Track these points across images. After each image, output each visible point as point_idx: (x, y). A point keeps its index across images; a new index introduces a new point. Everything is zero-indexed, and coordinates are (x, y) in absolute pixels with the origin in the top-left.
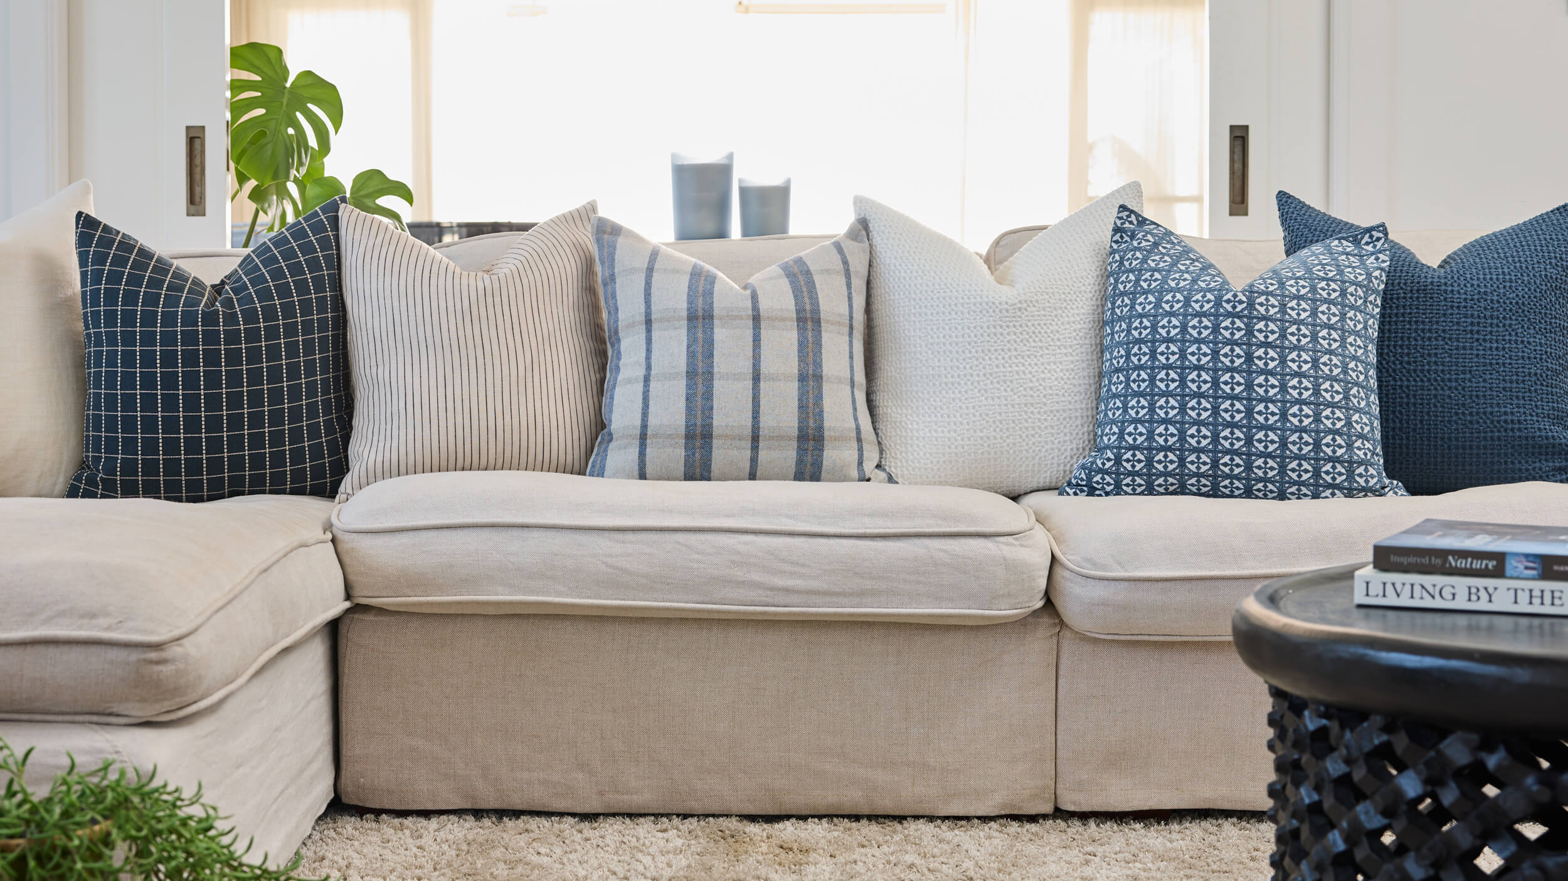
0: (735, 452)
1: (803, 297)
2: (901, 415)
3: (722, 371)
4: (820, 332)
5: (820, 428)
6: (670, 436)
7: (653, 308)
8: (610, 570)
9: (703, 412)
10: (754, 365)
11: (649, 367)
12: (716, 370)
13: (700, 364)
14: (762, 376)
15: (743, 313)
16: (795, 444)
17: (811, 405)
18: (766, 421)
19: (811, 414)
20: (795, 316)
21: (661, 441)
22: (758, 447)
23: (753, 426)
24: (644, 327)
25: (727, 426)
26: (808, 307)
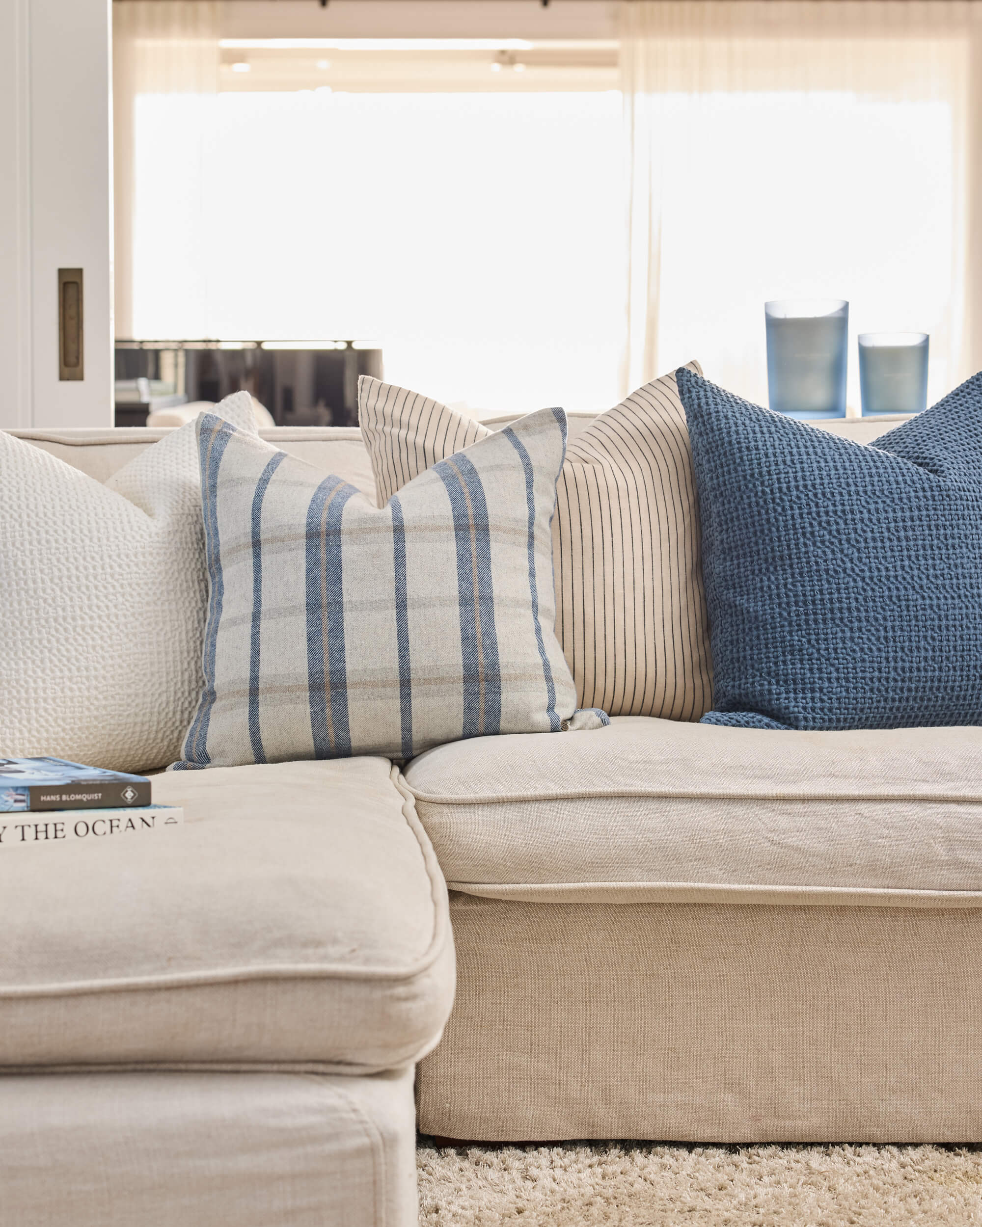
0: (379, 703)
1: (463, 499)
3: (354, 599)
4: (488, 542)
5: (494, 665)
6: (289, 689)
7: (263, 526)
9: (331, 655)
10: (397, 589)
11: (257, 603)
12: (345, 598)
13: (324, 593)
14: (409, 602)
15: (381, 525)
16: (460, 686)
17: (479, 636)
18: (419, 660)
19: (480, 648)
20: (452, 523)
21: (277, 696)
22: (409, 694)
23: (401, 667)
24: (251, 550)
25: (365, 671)
26: (470, 512)
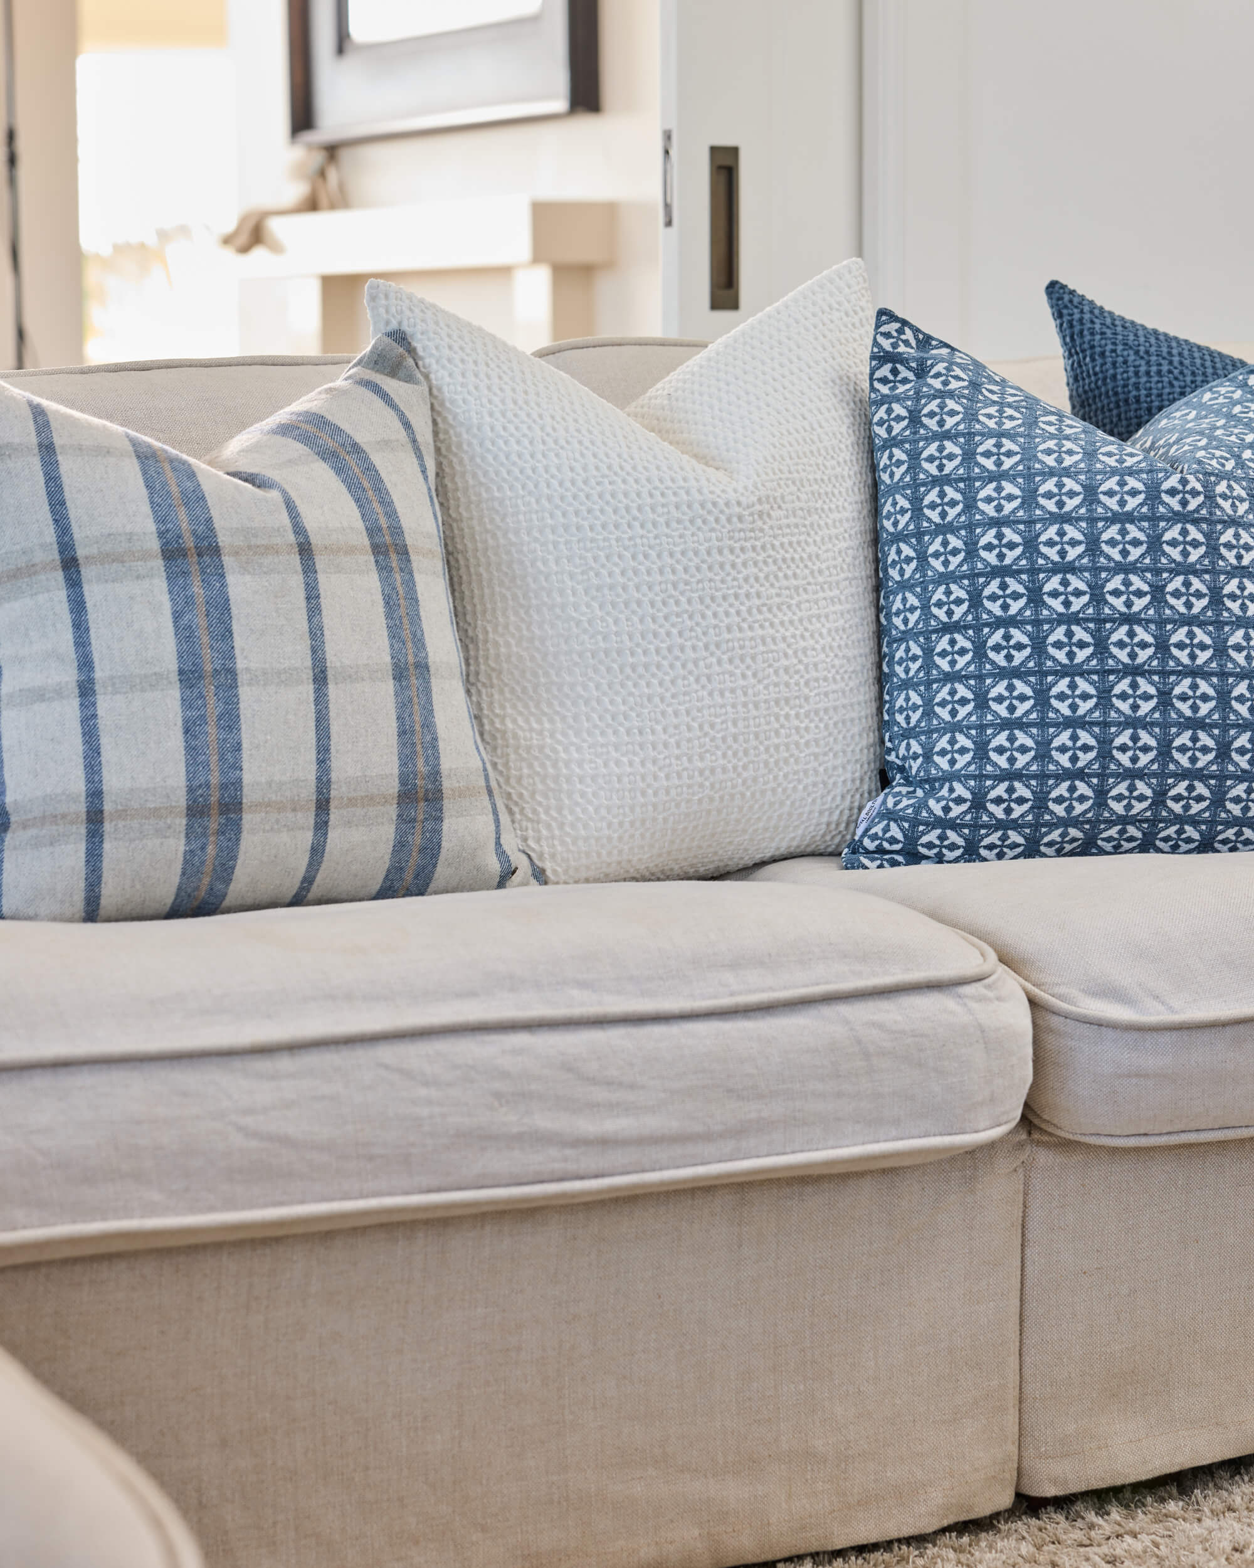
0: (285, 837)
1: (370, 502)
2: (540, 733)
3: (253, 666)
4: (411, 573)
5: (435, 775)
6: (155, 813)
7: (78, 534)
8: (254, 1144)
9: (222, 758)
10: (314, 651)
11: (85, 663)
12: (240, 664)
13: (207, 654)
14: (330, 674)
15: (278, 540)
16: (392, 811)
17: (417, 727)
18: (343, 767)
19: (419, 748)
20: (366, 542)
21: (135, 824)
22: (326, 823)
23: (319, 779)
24: (60, 575)
25: (269, 784)
26: (383, 522)
